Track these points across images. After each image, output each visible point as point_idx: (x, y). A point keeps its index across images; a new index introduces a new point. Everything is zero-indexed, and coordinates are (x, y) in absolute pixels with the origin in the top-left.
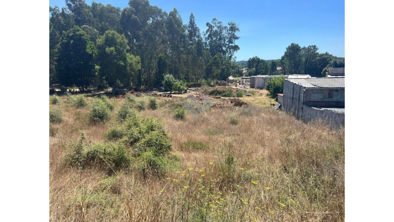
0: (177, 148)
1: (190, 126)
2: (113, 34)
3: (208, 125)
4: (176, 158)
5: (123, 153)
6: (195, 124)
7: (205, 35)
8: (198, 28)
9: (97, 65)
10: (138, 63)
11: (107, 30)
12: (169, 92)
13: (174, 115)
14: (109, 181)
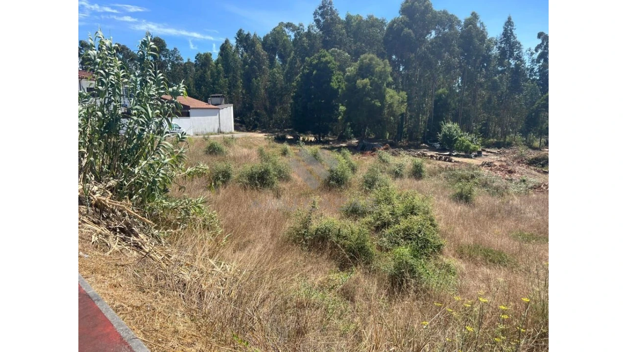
0: (453, 252)
1: (482, 217)
2: (371, 59)
3: (519, 220)
4: (448, 269)
5: (364, 241)
6: (492, 215)
7: (532, 54)
8: (519, 44)
9: (342, 105)
10: (403, 102)
11: (363, 53)
12: (448, 153)
13: (454, 193)
14: (340, 278)
